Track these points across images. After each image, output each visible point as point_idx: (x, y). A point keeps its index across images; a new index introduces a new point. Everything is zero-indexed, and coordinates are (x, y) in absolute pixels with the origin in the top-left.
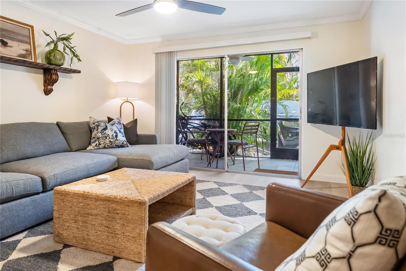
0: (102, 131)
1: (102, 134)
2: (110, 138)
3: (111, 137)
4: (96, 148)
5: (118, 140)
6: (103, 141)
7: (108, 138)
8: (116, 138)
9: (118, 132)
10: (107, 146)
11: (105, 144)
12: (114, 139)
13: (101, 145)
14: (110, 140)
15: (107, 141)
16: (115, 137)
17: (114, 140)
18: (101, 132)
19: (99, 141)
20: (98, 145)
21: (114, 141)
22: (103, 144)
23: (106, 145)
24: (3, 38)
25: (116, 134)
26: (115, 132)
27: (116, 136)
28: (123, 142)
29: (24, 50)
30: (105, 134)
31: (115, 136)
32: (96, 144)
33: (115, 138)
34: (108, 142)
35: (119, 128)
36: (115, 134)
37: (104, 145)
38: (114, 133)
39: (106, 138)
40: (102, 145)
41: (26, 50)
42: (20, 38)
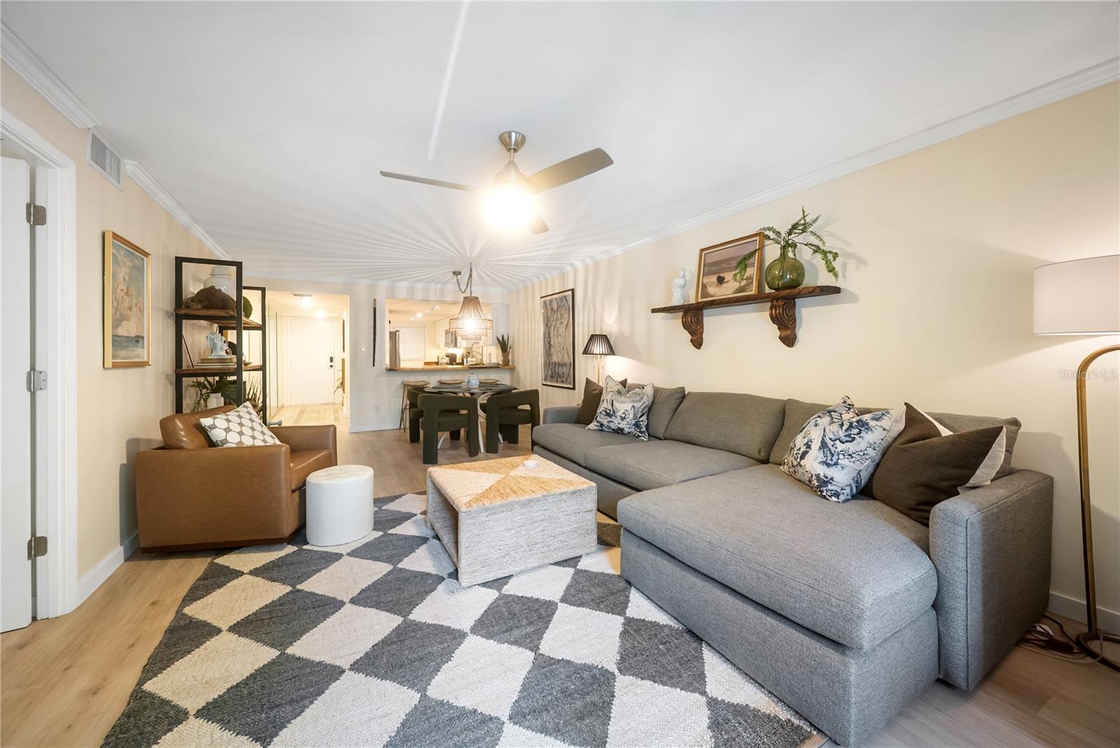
5: (801, 466)
9: (816, 445)
24: (720, 273)
25: (806, 448)
26: (808, 445)
28: (812, 476)
35: (832, 436)
36: (803, 449)
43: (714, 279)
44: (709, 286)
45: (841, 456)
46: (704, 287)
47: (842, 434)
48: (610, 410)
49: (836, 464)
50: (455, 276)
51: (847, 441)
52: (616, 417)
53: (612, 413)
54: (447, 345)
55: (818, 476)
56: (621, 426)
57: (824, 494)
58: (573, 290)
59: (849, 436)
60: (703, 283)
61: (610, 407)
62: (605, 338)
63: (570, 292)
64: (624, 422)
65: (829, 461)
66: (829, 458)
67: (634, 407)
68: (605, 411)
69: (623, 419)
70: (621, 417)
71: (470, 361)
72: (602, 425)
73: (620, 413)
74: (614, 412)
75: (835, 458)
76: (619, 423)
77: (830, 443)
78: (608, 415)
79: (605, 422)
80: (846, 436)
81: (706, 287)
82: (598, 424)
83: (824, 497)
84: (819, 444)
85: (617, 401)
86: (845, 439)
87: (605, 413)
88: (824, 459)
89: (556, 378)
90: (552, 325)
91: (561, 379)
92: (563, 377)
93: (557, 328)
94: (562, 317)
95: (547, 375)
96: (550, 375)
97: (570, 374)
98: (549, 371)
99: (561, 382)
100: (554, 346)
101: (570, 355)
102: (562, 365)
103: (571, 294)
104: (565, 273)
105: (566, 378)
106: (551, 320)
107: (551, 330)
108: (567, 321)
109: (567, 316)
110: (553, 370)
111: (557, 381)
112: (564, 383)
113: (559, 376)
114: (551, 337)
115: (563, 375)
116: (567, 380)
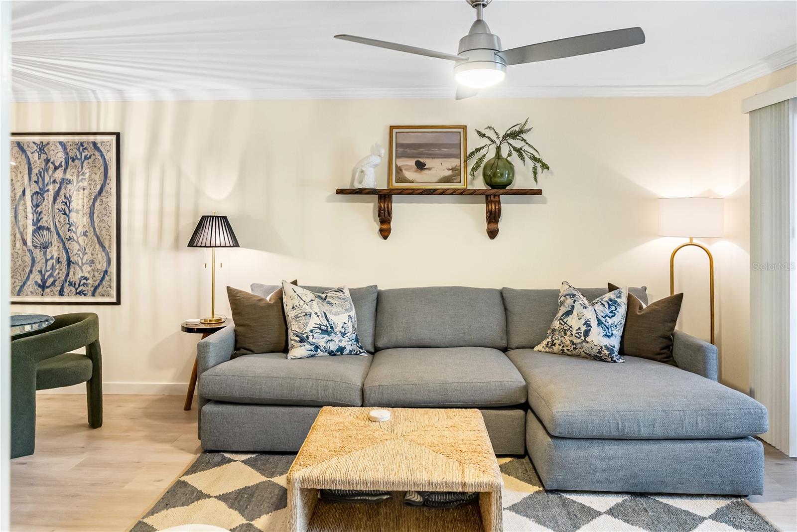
0: (562, 316)
1: (560, 323)
2: (572, 334)
3: (574, 333)
4: (547, 349)
5: (588, 342)
6: (560, 338)
7: (568, 333)
8: (584, 336)
9: (594, 323)
10: (568, 350)
11: (563, 347)
12: (579, 338)
13: (554, 345)
14: (571, 338)
15: (567, 340)
16: (582, 335)
17: (579, 341)
18: (561, 319)
19: (552, 337)
20: (550, 345)
21: (580, 343)
22: (559, 345)
23: (565, 349)
24: (420, 157)
25: (587, 327)
26: (587, 324)
27: (587, 333)
28: (602, 348)
29: (449, 169)
30: (565, 323)
31: (582, 332)
32: (548, 342)
33: (583, 338)
34: (568, 343)
35: (602, 314)
36: (584, 328)
37: (561, 347)
38: (584, 325)
39: (565, 334)
40: (557, 345)
41: (453, 169)
42: (445, 150)
43: (412, 162)
44: (405, 170)
45: (613, 329)
46: (399, 170)
47: (608, 311)
48: (326, 326)
49: (612, 335)
51: (612, 316)
52: (335, 334)
53: (329, 329)
55: (606, 346)
56: (342, 344)
57: (614, 359)
58: (118, 135)
59: (611, 312)
60: (396, 165)
61: (325, 322)
62: (223, 221)
63: (114, 138)
64: (346, 339)
65: (608, 334)
66: (607, 331)
67: (350, 317)
68: (320, 329)
69: (343, 334)
70: (341, 332)
72: (317, 348)
73: (338, 329)
74: (332, 328)
75: (610, 330)
76: (341, 341)
77: (603, 320)
78: (325, 332)
79: (322, 343)
80: (610, 312)
81: (401, 170)
82: (312, 348)
83: (615, 362)
84: (597, 322)
85: (331, 313)
86: (611, 315)
87: (320, 331)
88: (605, 333)
89: (58, 288)
90: (48, 190)
91: (77, 289)
92: (84, 284)
93: (65, 197)
94: (82, 179)
95: (24, 283)
96: (36, 282)
97: (107, 278)
98: (32, 276)
99: (77, 293)
100: (53, 229)
101: (107, 246)
102: (82, 263)
103: (112, 140)
104: (93, 100)
105: (93, 286)
106: (43, 180)
107: (44, 200)
108: (99, 187)
109: (98, 178)
110: (47, 274)
111: (61, 293)
112: (85, 295)
113: (70, 284)
114: (44, 212)
115: (85, 281)
116: (96, 288)
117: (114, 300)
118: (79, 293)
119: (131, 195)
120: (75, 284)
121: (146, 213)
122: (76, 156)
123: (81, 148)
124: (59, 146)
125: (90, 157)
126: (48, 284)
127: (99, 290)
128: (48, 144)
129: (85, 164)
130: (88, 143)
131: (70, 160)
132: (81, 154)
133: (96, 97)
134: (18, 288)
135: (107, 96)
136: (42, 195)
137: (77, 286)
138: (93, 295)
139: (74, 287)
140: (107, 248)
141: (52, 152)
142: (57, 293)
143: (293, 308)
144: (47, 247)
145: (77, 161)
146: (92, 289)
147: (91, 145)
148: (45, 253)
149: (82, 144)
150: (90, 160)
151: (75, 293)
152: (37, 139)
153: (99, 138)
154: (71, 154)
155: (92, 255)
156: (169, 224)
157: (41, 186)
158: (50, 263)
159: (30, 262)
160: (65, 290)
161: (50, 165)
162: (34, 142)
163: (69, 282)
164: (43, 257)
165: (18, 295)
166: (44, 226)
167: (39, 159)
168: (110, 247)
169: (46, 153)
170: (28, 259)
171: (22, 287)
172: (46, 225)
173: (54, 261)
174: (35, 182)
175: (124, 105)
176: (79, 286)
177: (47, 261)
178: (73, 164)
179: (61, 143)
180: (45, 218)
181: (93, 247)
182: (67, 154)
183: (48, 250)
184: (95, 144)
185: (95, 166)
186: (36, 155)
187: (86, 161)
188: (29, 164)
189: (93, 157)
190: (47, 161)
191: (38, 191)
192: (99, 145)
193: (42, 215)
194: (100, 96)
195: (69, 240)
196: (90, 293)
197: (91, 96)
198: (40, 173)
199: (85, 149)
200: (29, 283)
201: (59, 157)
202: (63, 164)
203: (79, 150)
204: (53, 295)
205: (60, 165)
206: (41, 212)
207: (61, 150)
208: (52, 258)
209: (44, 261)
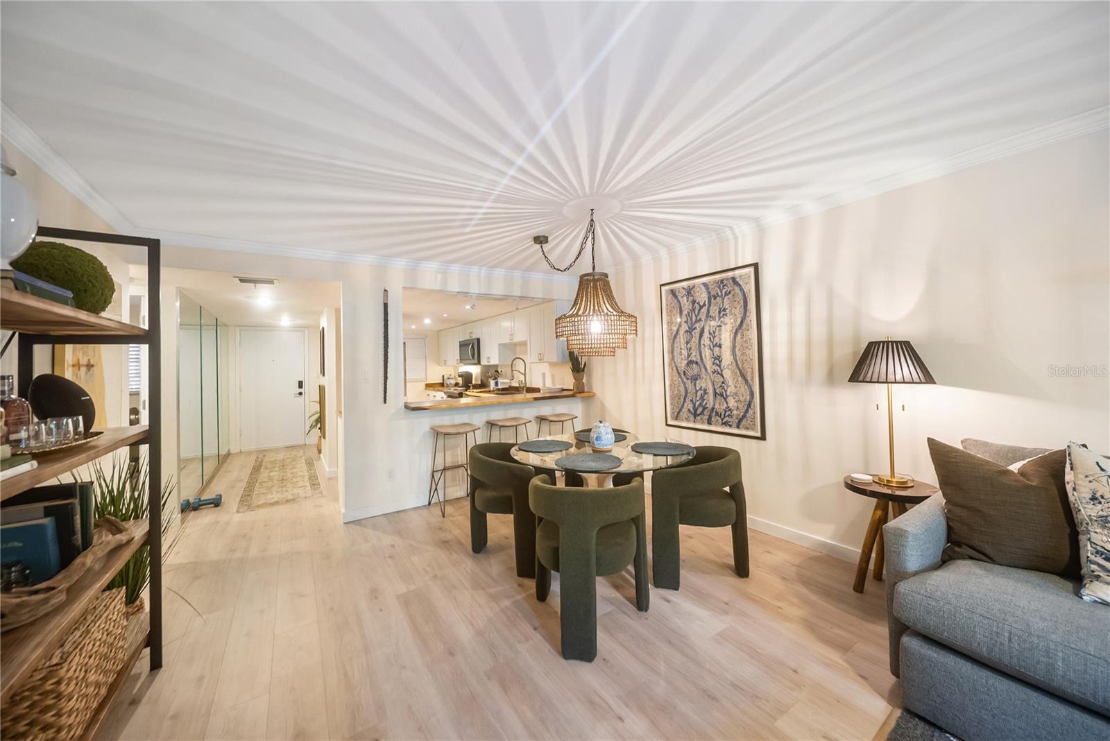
50: (539, 246)
54: (463, 359)
58: (756, 266)
62: (906, 348)
63: (752, 269)
71: (502, 383)
89: (707, 417)
90: (695, 328)
91: (722, 420)
92: (729, 415)
93: (710, 334)
94: (723, 315)
95: (680, 410)
96: (689, 410)
97: (750, 411)
98: (685, 405)
99: (723, 424)
100: (700, 363)
101: (749, 379)
102: (726, 395)
103: (750, 272)
104: (731, 237)
105: (737, 418)
106: (691, 320)
107: (692, 337)
108: (739, 321)
109: (738, 312)
110: (698, 403)
111: (709, 423)
112: (730, 426)
113: (717, 414)
114: (693, 348)
115: (729, 412)
116: (740, 421)
117: (759, 435)
118: (725, 424)
119: (773, 326)
120: (721, 415)
121: (791, 344)
122: (717, 294)
123: (721, 286)
124: (703, 287)
125: (730, 293)
126: (698, 413)
127: (744, 422)
128: (694, 287)
129: (725, 301)
130: (727, 279)
131: (713, 299)
132: (721, 291)
133: (734, 234)
134: (676, 414)
135: (745, 230)
136: (691, 333)
137: (722, 417)
138: (738, 427)
139: (720, 417)
140: (749, 381)
141: (697, 294)
142: (706, 422)
143: (1093, 498)
144: (696, 379)
145: (718, 298)
146: (737, 421)
147: (731, 281)
148: (695, 385)
149: (722, 281)
150: (730, 296)
151: (721, 423)
152: (685, 284)
153: (737, 272)
154: (713, 293)
155: (736, 387)
156: (820, 355)
157: (690, 326)
158: (699, 393)
159: (683, 392)
160: (713, 419)
161: (696, 305)
162: (683, 288)
163: (716, 412)
164: (693, 388)
165: (676, 419)
166: (693, 361)
167: (688, 301)
168: (752, 379)
169: (692, 296)
170: (682, 389)
171: (679, 413)
172: (694, 359)
173: (702, 392)
174: (685, 322)
175: (761, 232)
176: (725, 417)
177: (697, 391)
178: (715, 302)
179: (703, 284)
180: (694, 354)
181: (736, 380)
182: (709, 293)
183: (698, 382)
184: (733, 279)
185: (735, 301)
186: (685, 298)
187: (726, 297)
188: (681, 307)
189: (732, 293)
190: (694, 302)
191: (688, 329)
192: (738, 280)
193: (692, 351)
194: (737, 231)
195: (714, 373)
196: (735, 425)
197: (729, 232)
198: (689, 313)
199: (726, 285)
200: (683, 410)
201: (702, 297)
202: (707, 303)
203: (719, 288)
204: (703, 423)
205: (704, 305)
206: (691, 348)
207: (705, 290)
208: (701, 389)
209: (694, 391)
